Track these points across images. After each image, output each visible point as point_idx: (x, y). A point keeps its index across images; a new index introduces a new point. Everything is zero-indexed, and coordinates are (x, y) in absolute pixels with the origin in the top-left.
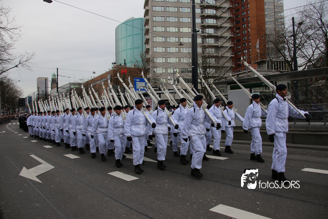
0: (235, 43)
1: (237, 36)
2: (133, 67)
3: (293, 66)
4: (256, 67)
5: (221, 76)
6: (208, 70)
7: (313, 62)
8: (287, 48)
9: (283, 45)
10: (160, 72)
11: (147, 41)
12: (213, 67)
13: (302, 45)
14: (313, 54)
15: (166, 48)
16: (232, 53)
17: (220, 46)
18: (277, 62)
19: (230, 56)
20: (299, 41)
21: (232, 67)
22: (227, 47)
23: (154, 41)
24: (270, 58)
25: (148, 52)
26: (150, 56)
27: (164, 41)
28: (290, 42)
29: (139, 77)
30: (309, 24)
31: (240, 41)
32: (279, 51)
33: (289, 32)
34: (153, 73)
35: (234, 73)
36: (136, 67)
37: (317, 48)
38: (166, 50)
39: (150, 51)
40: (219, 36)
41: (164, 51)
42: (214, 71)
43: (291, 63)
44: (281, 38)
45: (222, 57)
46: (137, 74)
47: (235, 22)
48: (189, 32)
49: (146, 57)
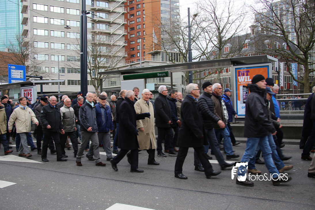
0: (129, 31)
1: (131, 23)
2: (6, 51)
3: (187, 58)
4: (150, 57)
5: (113, 66)
6: (98, 59)
7: (207, 55)
8: (181, 39)
9: (178, 36)
10: (42, 60)
11: (25, 21)
12: (104, 56)
13: (197, 37)
14: (207, 47)
15: (49, 31)
16: (125, 42)
17: (112, 33)
18: (172, 53)
19: (123, 45)
20: (194, 33)
21: (124, 57)
22: (119, 35)
23: (33, 22)
24: (165, 48)
25: (26, 34)
26: (29, 39)
27: (46, 22)
28: (185, 33)
29: (15, 64)
30: (203, 17)
31: (134, 30)
32: (174, 42)
33: (184, 23)
34: (33, 60)
35: (127, 64)
36: (10, 51)
37: (210, 40)
38: (49, 34)
39: (29, 32)
40: (111, 22)
41: (47, 34)
42: (105, 60)
43: (185, 55)
44: (176, 28)
45: (114, 45)
46: (12, 61)
47: (128, 8)
48: (77, 15)
49: (24, 40)
